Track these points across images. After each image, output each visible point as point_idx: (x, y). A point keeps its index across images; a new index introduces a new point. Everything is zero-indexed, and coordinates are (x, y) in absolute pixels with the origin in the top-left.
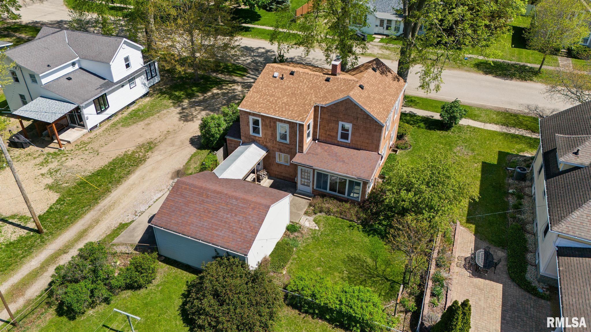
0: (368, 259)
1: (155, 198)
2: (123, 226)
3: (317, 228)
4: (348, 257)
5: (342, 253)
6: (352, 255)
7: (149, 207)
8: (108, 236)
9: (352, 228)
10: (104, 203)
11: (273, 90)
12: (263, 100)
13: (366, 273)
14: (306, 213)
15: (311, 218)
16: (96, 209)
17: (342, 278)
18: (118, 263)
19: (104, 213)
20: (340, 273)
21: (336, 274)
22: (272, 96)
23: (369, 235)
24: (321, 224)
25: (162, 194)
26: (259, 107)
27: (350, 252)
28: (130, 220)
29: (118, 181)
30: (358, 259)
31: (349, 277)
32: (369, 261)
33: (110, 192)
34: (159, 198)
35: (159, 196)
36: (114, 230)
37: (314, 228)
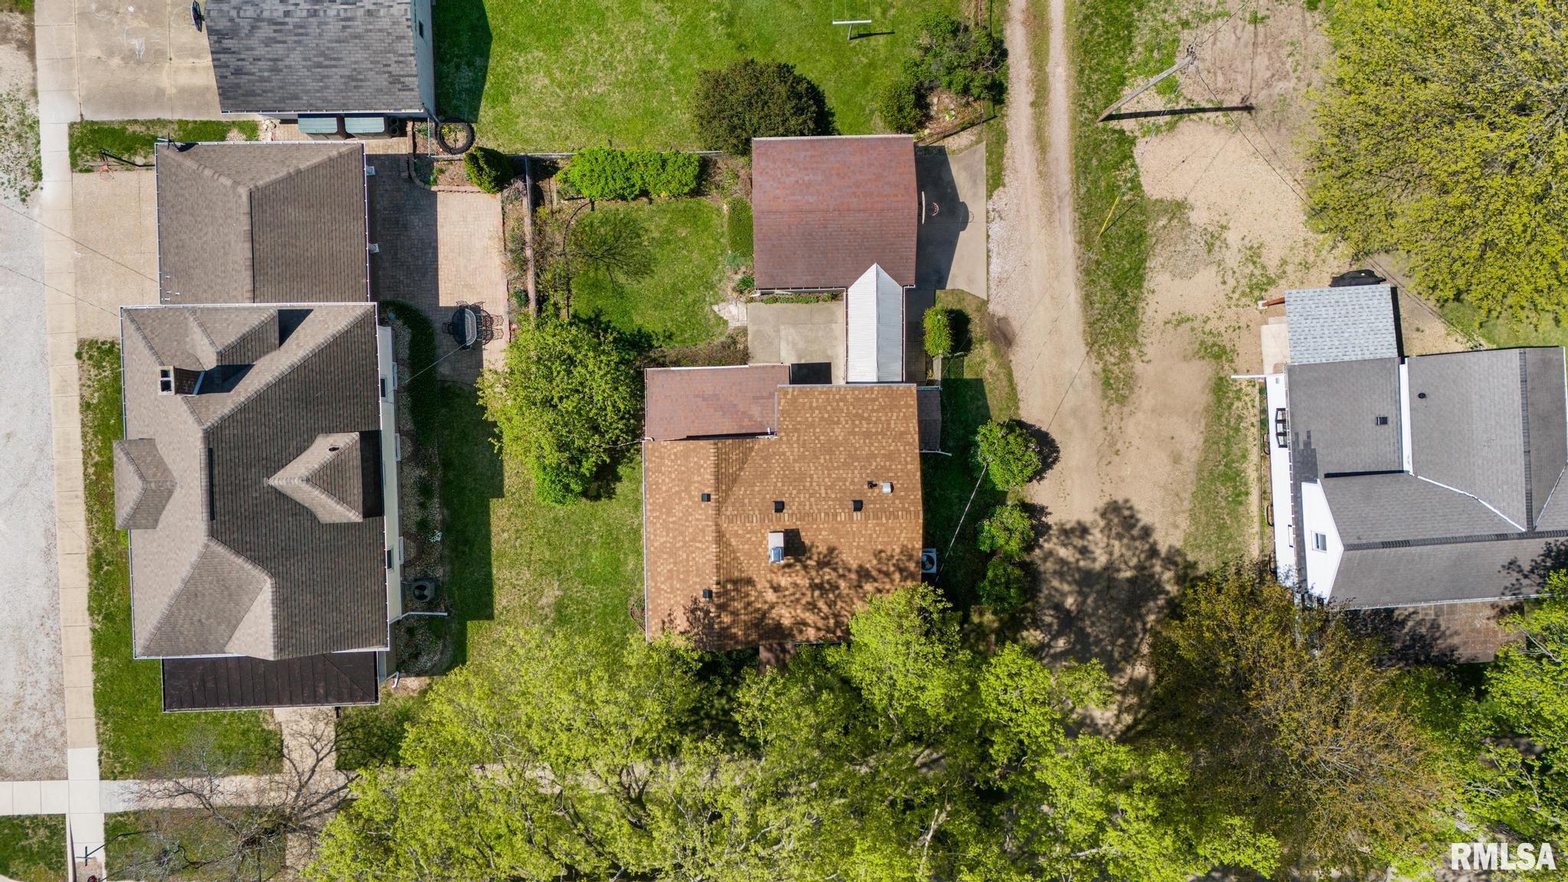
0: (624, 281)
1: (994, 260)
2: (995, 181)
3: (716, 308)
4: (653, 271)
5: (663, 277)
6: (648, 279)
7: (988, 236)
8: (1001, 156)
9: (667, 334)
10: (1067, 216)
11: (873, 449)
12: (879, 418)
13: (620, 254)
14: (744, 331)
15: (733, 325)
16: (1068, 198)
17: (646, 231)
18: (947, 118)
19: (1047, 194)
20: (653, 238)
21: (656, 235)
22: (867, 435)
23: (639, 331)
24: (713, 321)
25: (992, 275)
26: (876, 399)
27: (653, 282)
28: (995, 197)
29: (1089, 273)
30: (636, 274)
31: (639, 236)
32: (622, 278)
33: (1080, 243)
34: (988, 264)
35: (992, 267)
36: (1004, 170)
37: (722, 305)
